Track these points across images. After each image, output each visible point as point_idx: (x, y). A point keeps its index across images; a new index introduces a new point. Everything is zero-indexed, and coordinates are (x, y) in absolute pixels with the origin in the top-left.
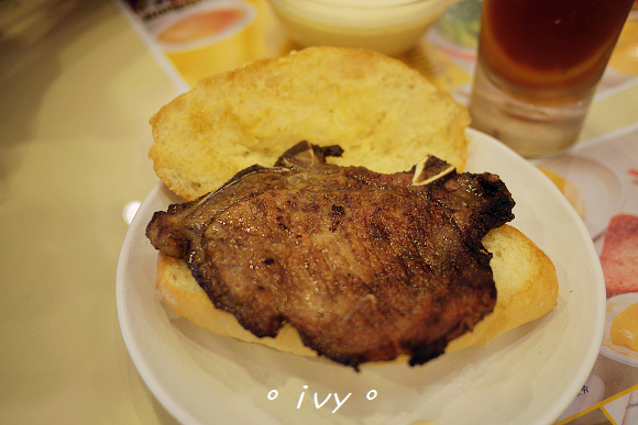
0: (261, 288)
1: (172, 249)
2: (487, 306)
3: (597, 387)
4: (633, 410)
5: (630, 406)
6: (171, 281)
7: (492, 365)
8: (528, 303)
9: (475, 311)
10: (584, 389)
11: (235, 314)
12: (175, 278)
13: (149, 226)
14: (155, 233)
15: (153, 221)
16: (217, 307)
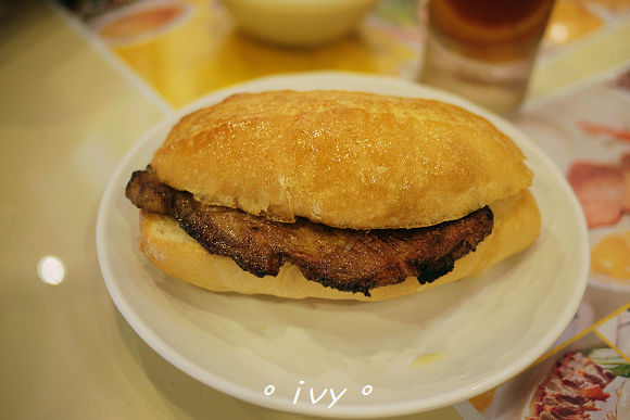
0: (256, 229)
1: (156, 204)
2: (486, 226)
3: (588, 314)
4: (624, 329)
5: (620, 326)
6: (159, 236)
7: (489, 296)
8: (517, 228)
9: (475, 231)
10: (576, 316)
11: (233, 257)
12: (162, 232)
13: (129, 185)
14: (135, 191)
15: (132, 180)
16: (211, 252)
